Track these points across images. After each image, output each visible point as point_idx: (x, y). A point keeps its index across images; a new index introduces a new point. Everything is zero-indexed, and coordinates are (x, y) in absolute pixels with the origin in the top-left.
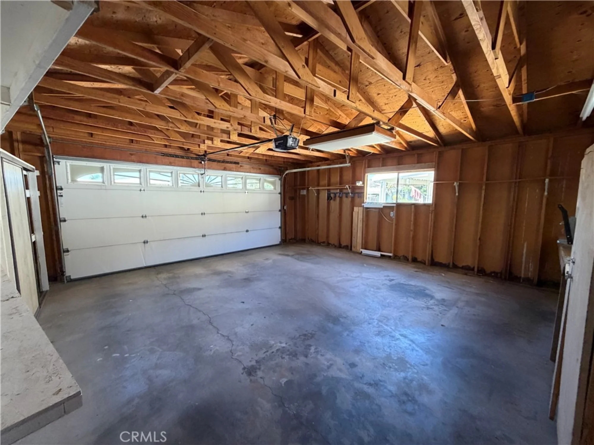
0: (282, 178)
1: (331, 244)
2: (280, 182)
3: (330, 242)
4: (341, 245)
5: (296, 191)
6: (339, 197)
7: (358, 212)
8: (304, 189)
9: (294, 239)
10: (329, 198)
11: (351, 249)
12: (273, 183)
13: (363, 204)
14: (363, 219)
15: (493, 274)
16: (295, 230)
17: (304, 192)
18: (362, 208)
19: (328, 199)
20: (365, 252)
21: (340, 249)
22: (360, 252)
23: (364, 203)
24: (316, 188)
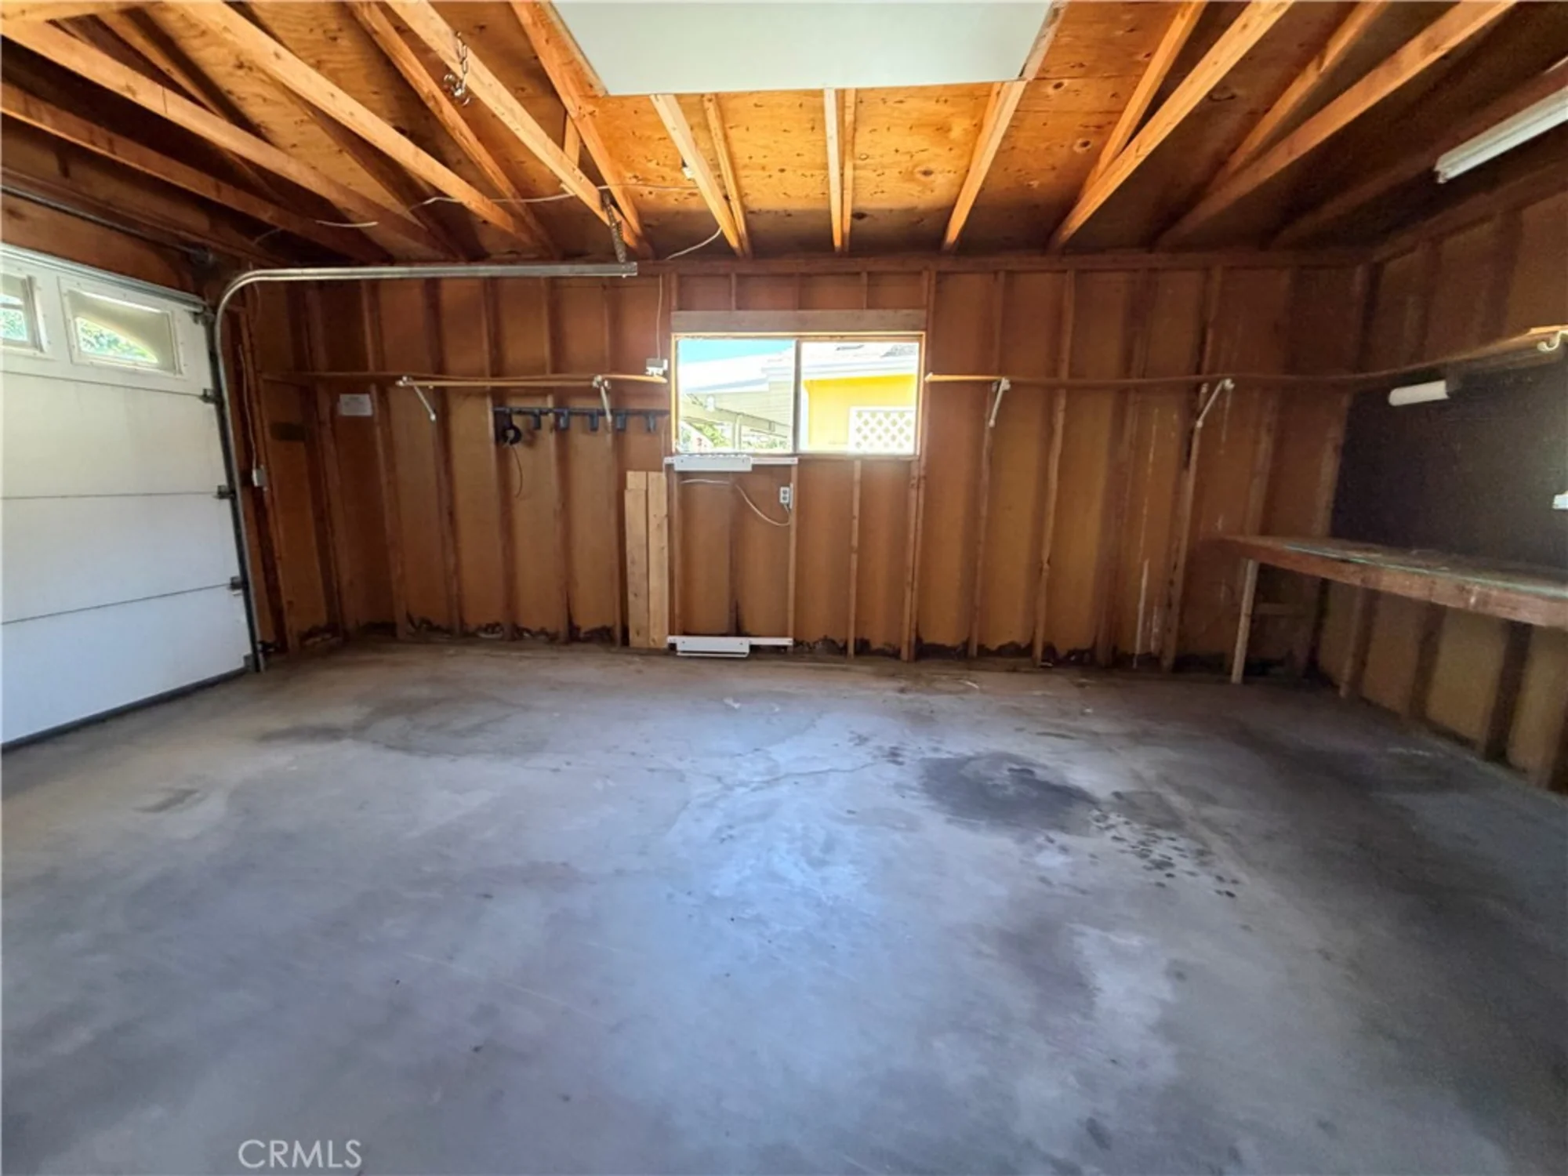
0: (215, 309)
1: (529, 631)
2: (200, 330)
3: (523, 624)
4: (578, 629)
5: (307, 394)
6: (556, 427)
7: (647, 492)
8: (357, 387)
9: (326, 630)
10: (505, 432)
11: (625, 641)
12: (153, 332)
13: (667, 460)
14: (669, 517)
15: (1073, 658)
16: (327, 583)
17: (364, 406)
18: (663, 475)
19: (501, 436)
20: (685, 643)
21: (576, 646)
22: (666, 646)
23: (671, 455)
24: (431, 385)
